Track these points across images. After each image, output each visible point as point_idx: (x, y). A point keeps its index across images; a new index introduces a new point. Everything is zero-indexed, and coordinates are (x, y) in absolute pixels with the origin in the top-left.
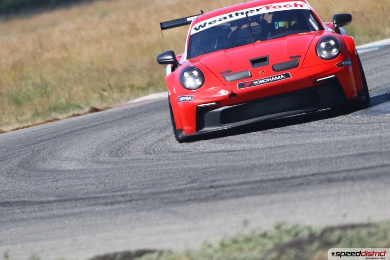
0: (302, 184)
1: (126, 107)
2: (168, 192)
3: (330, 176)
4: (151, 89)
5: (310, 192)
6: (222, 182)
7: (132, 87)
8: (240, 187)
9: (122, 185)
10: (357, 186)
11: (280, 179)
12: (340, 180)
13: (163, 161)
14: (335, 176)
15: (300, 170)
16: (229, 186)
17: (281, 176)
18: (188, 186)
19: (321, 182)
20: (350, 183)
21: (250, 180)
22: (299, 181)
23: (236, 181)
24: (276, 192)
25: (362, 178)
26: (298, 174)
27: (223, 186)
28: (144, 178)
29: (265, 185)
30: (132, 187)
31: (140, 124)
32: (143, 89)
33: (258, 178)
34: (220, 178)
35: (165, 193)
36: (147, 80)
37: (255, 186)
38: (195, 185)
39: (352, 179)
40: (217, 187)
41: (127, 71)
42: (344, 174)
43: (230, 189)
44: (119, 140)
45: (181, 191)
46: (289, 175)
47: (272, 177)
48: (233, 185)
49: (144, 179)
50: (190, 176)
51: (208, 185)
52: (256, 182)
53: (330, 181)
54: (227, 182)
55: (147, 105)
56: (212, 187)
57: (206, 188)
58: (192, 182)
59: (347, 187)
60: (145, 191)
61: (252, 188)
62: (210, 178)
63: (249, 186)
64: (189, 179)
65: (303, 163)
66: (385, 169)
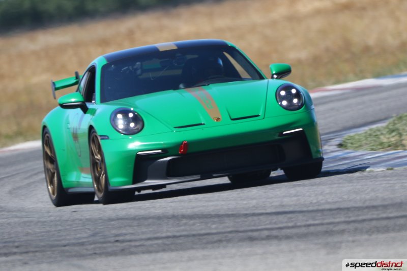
0: (220, 241)
3: (250, 234)
6: (128, 237)
8: (150, 242)
10: (284, 245)
11: (194, 235)
12: (263, 239)
14: (255, 234)
16: (135, 241)
18: (91, 239)
19: (242, 240)
20: (275, 242)
21: (158, 235)
22: (216, 238)
23: (144, 237)
25: (288, 238)
26: (213, 231)
27: (130, 241)
34: (124, 231)
37: (167, 242)
38: (97, 238)
39: (277, 238)
40: (123, 241)
42: (266, 233)
43: (137, 243)
45: (82, 244)
46: (203, 232)
48: (141, 240)
51: (113, 239)
52: (168, 237)
53: (252, 239)
54: (133, 237)
56: (117, 241)
57: (110, 242)
58: (94, 235)
59: (273, 246)
61: (165, 244)
63: (160, 242)
64: (89, 232)
65: (216, 219)
66: (312, 229)
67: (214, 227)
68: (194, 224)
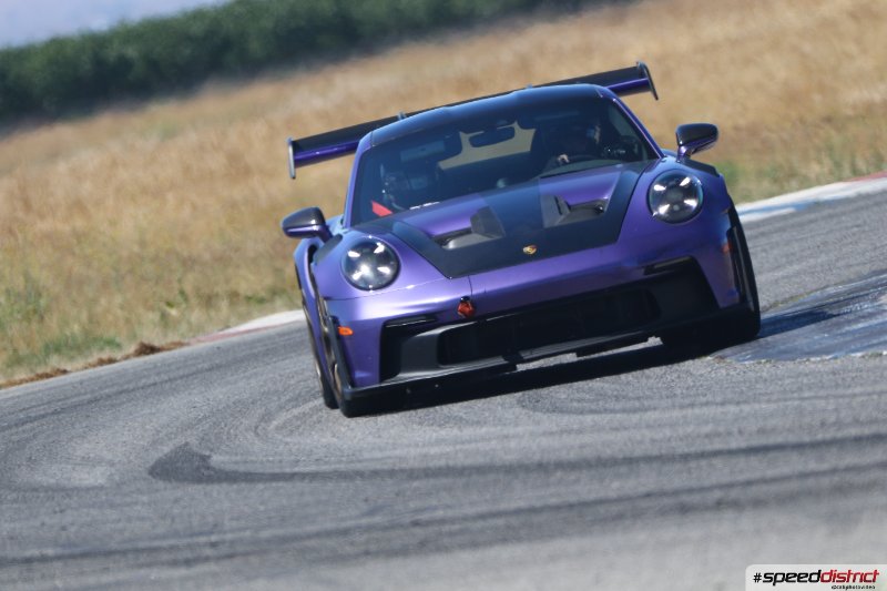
0: (620, 517)
1: (218, 342)
2: (318, 535)
3: (686, 498)
4: (279, 302)
5: (640, 536)
6: (440, 514)
7: (234, 296)
8: (480, 524)
9: (210, 519)
10: (747, 520)
11: (571, 506)
12: (707, 508)
13: (305, 466)
14: (695, 498)
15: (616, 485)
16: (453, 521)
17: (573, 499)
18: (365, 521)
19: (663, 512)
20: (729, 514)
21: (503, 506)
22: (615, 509)
23: (470, 511)
24: (562, 534)
25: (758, 503)
26: (612, 495)
27: (442, 521)
28: (262, 503)
29: (536, 519)
30: (234, 524)
31: (253, 382)
32: (261, 301)
33: (522, 504)
34: (434, 502)
35: (309, 536)
36: (269, 281)
37: (514, 521)
38: (378, 519)
39: (736, 505)
40: (428, 523)
41: (222, 260)
42: (717, 494)
43: (456, 527)
44: (205, 417)
45: (345, 532)
46: (592, 497)
47: (553, 501)
48: (465, 519)
49: (262, 508)
50: (366, 500)
51: (407, 519)
52: (518, 512)
53: (684, 509)
54: (450, 513)
55: (270, 338)
56: (416, 524)
57: (401, 526)
58: (371, 513)
59: (725, 524)
60: (265, 534)
61: (508, 527)
62: (412, 505)
63: (500, 522)
64: (364, 507)
65: (623, 469)
66: (811, 482)
67: (615, 487)
68: (577, 481)
